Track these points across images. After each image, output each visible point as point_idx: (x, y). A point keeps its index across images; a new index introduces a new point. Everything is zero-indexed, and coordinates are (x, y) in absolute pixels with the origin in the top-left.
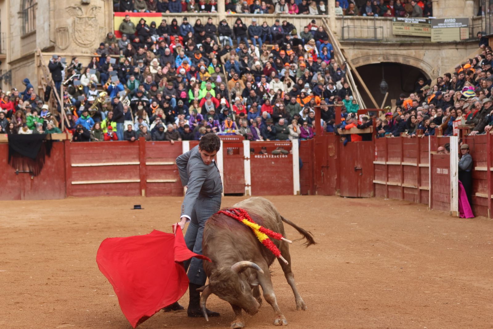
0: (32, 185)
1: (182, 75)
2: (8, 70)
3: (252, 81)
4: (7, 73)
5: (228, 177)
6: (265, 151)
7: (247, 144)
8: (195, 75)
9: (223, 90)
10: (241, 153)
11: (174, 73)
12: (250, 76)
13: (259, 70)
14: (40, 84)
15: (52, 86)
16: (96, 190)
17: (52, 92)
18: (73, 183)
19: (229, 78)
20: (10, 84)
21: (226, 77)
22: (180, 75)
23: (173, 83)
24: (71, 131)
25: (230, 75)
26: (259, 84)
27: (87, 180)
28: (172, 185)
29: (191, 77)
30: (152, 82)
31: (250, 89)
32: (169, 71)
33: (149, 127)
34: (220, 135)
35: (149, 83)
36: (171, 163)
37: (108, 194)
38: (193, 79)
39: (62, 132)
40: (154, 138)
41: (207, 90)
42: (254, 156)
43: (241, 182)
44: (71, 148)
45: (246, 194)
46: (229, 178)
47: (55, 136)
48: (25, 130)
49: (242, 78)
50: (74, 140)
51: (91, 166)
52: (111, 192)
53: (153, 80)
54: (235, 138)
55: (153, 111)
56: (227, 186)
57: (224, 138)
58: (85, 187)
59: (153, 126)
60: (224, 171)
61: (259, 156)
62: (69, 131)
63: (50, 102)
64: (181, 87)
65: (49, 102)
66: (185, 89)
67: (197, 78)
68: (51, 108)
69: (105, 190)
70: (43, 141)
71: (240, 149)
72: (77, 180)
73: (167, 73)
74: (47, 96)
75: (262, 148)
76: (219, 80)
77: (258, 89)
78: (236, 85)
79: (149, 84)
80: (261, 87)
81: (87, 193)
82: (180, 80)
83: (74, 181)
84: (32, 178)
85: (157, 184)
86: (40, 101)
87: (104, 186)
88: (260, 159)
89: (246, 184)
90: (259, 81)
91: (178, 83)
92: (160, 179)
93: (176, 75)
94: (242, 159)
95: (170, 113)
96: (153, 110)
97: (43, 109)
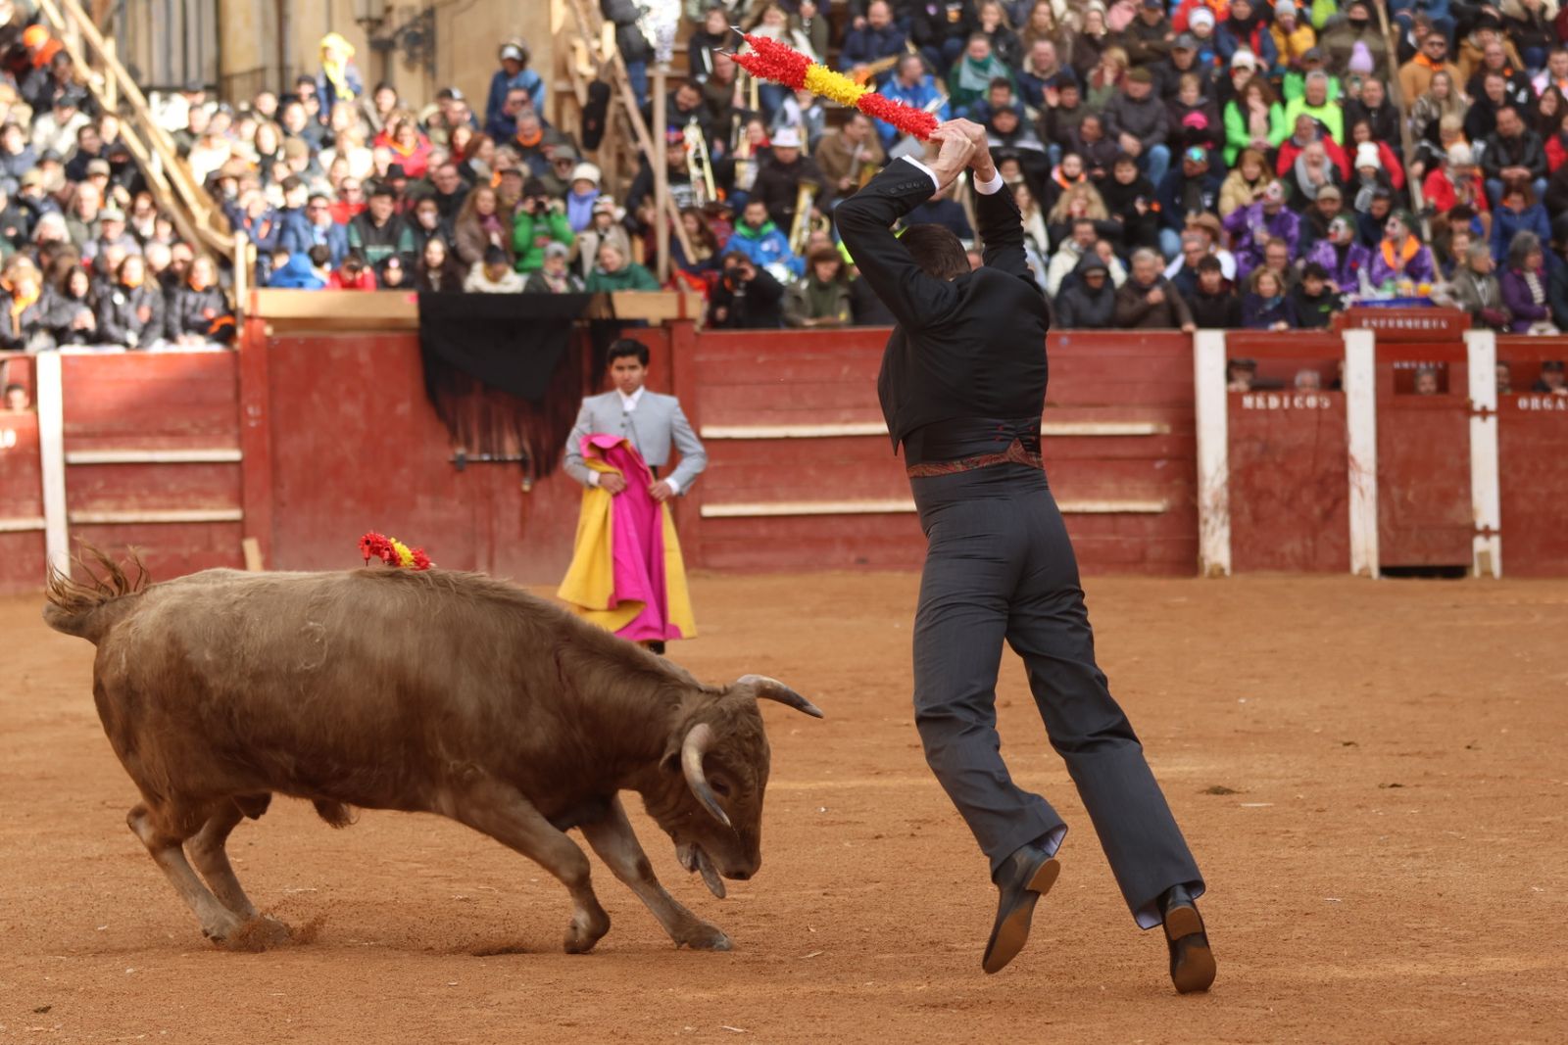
0: (523, 520)
1: (1196, 37)
2: (419, 10)
3: (1508, 63)
4: (414, 23)
5: (1395, 491)
6: (1560, 377)
7: (1481, 347)
8: (1255, 39)
9: (1376, 104)
10: (1454, 389)
11: (1161, 27)
12: (1497, 45)
13: (1538, 21)
14: (564, 71)
15: (614, 80)
16: (811, 541)
17: (612, 109)
18: (709, 511)
19: (1406, 53)
20: (430, 68)
21: (1391, 48)
22: (1185, 40)
23: (1152, 70)
24: (698, 282)
25: (1411, 39)
26: (1540, 82)
27: (771, 498)
28: (1150, 525)
29: (1235, 48)
30: (1056, 69)
31: (1501, 100)
32: (1139, 20)
33: (1047, 266)
34: (1364, 304)
35: (1044, 72)
36: (1145, 428)
37: (863, 563)
38: (1244, 57)
39: (662, 287)
40: (1067, 320)
41: (1309, 103)
42: (1515, 400)
43: (1454, 515)
44: (700, 358)
45: (1476, 572)
46: (1403, 500)
47: (629, 305)
48: (495, 278)
49: (1462, 53)
50: (712, 322)
51: (788, 439)
52: (877, 555)
53: (1063, 61)
54: (1431, 318)
55: (1064, 198)
56: (1391, 533)
57: (1378, 318)
58: (763, 530)
59: (1064, 262)
60: (1379, 466)
61: (1535, 403)
62: (690, 284)
63: (608, 153)
64: (1190, 91)
65: (601, 153)
66: (1204, 100)
67: (1260, 52)
68: (612, 178)
69: (850, 542)
70: (577, 324)
71: (1454, 368)
72: (726, 500)
73: (1129, 27)
74: (592, 125)
75: (1547, 366)
76: (1361, 58)
77: (1534, 99)
78: (1432, 83)
79: (1046, 77)
80: (1551, 94)
81: (766, 557)
82: (1186, 60)
83: (713, 500)
84: (526, 487)
85: (1079, 519)
86: (565, 151)
87: (848, 528)
88: (1542, 410)
89: (1480, 525)
90: (1542, 65)
91: (1178, 71)
92: (1092, 497)
93: (1170, 37)
94: (1459, 416)
95: (1140, 207)
96: (1061, 189)
97: (578, 181)
